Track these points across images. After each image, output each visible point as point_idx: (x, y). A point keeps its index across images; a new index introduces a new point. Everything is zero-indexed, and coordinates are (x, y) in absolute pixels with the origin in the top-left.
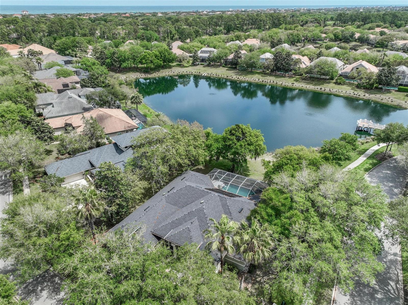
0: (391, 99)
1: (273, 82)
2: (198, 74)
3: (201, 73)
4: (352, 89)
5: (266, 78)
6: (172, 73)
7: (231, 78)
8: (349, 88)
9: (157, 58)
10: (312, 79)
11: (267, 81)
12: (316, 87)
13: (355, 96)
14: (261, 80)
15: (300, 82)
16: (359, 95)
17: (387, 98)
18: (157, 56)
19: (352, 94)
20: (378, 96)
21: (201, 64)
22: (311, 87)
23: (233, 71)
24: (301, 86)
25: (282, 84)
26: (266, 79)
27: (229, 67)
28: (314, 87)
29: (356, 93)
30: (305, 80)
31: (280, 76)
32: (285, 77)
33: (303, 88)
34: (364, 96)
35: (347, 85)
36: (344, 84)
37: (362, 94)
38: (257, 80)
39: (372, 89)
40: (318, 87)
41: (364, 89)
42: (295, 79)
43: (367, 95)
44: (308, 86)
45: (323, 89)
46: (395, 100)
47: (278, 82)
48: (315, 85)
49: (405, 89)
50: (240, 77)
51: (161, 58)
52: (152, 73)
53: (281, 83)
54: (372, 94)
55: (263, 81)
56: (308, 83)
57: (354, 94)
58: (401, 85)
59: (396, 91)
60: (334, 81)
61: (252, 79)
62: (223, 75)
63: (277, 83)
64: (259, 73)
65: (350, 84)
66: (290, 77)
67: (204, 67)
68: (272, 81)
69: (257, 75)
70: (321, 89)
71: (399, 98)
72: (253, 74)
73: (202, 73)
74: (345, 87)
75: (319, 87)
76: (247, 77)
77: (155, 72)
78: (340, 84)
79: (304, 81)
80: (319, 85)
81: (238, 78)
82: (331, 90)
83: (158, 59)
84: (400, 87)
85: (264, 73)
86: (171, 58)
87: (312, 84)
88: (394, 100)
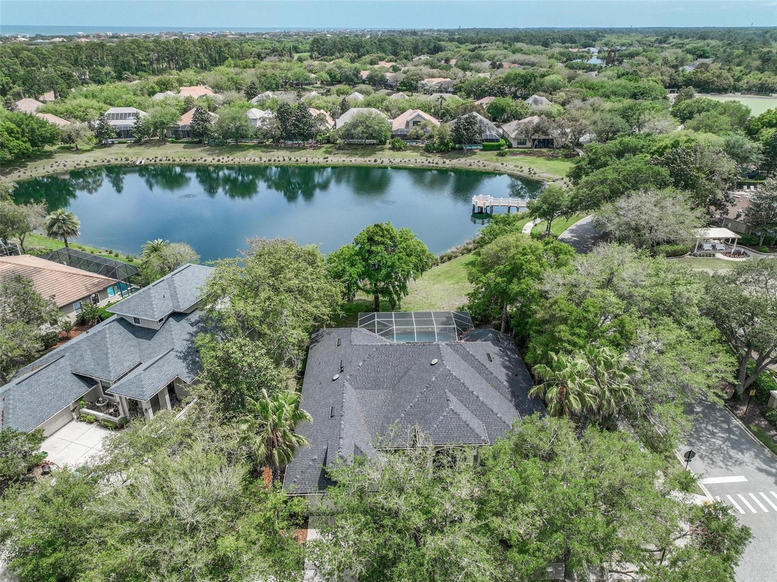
0: (481, 162)
1: (290, 159)
2: (124, 162)
3: (130, 159)
4: (421, 155)
5: (271, 153)
6: (61, 166)
7: (202, 161)
8: (415, 154)
9: (15, 137)
10: (353, 147)
11: (277, 160)
12: (367, 159)
13: (432, 165)
14: (264, 159)
15: (335, 154)
16: (437, 163)
17: (476, 162)
18: (13, 132)
19: (426, 163)
20: (463, 160)
21: (119, 143)
22: (357, 160)
23: (199, 149)
24: (341, 160)
25: (307, 161)
26: (273, 156)
27: (187, 143)
28: (362, 159)
29: (430, 160)
30: (343, 149)
31: (296, 148)
32: (304, 148)
33: (345, 163)
34: (444, 163)
35: (410, 149)
36: (406, 149)
37: (437, 161)
38: (257, 159)
39: (448, 151)
40: (369, 158)
41: (438, 152)
42: (324, 149)
43: (447, 161)
44: (353, 159)
45: (379, 161)
46: (488, 163)
47: (298, 158)
48: (363, 156)
49: (492, 146)
50: (221, 158)
51: (23, 136)
52: (9, 173)
53: (304, 159)
54: (453, 159)
55: (269, 160)
56: (351, 155)
57: (429, 162)
58: (487, 140)
59: (481, 150)
60: (388, 146)
61: (248, 159)
62: (182, 159)
63: (297, 161)
64: (254, 147)
65: (415, 149)
66: (315, 148)
67: (127, 146)
68: (287, 159)
69: (252, 151)
70: (375, 161)
71: (491, 160)
72: (244, 150)
73: (134, 159)
74: (408, 153)
75: (372, 159)
76: (235, 156)
77: (16, 169)
78: (399, 149)
79: (341, 151)
80: (370, 155)
81: (219, 161)
82: (392, 160)
83: (18, 139)
84: (485, 143)
85: (260, 146)
86: (48, 135)
87: (357, 154)
88: (486, 163)
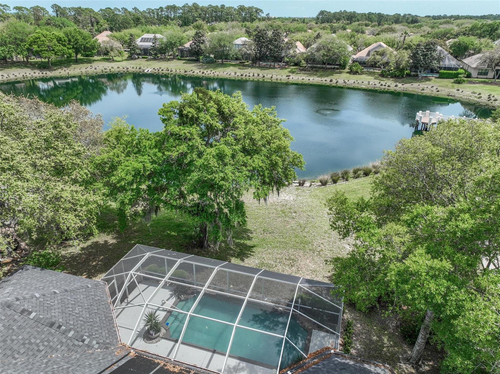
0: (435, 88)
1: (258, 75)
2: (138, 70)
3: (142, 68)
4: (375, 79)
5: (246, 70)
6: (93, 69)
7: (191, 73)
8: (370, 77)
9: (62, 44)
10: (314, 69)
11: (248, 75)
12: (324, 79)
13: (384, 87)
14: (238, 74)
15: (298, 73)
16: (389, 86)
17: (429, 87)
18: (61, 40)
19: (378, 85)
20: (416, 85)
21: (143, 58)
22: (315, 79)
23: (194, 65)
24: (300, 78)
25: (272, 77)
26: (246, 72)
27: (188, 60)
28: (320, 79)
29: (383, 83)
30: (305, 71)
31: (267, 67)
32: (274, 68)
33: (303, 81)
34: (396, 86)
35: (366, 74)
36: (362, 73)
37: (391, 84)
38: (233, 74)
39: (403, 77)
40: (326, 78)
41: (392, 77)
42: (289, 70)
43: (400, 85)
44: (311, 78)
45: (334, 81)
46: (443, 88)
47: (265, 75)
48: (321, 76)
49: (450, 74)
50: (205, 72)
51: (69, 44)
52: (55, 70)
53: (270, 76)
54: (406, 83)
55: (242, 75)
56: (310, 75)
57: (382, 85)
58: (445, 68)
59: (436, 78)
60: (347, 70)
61: (225, 73)
62: (178, 70)
63: (264, 77)
64: (234, 65)
65: (370, 74)
66: (282, 68)
67: (147, 61)
68: (256, 75)
69: (232, 68)
70: (331, 81)
71: (447, 86)
72: (226, 67)
73: (144, 69)
74: (364, 76)
75: (328, 79)
76: (216, 70)
77: (60, 68)
78: (356, 73)
79: (303, 72)
80: (327, 76)
81: (203, 73)
82: (346, 81)
83: (65, 45)
84: (442, 71)
85: (242, 65)
86: (88, 46)
87: (316, 75)
88: (439, 89)
